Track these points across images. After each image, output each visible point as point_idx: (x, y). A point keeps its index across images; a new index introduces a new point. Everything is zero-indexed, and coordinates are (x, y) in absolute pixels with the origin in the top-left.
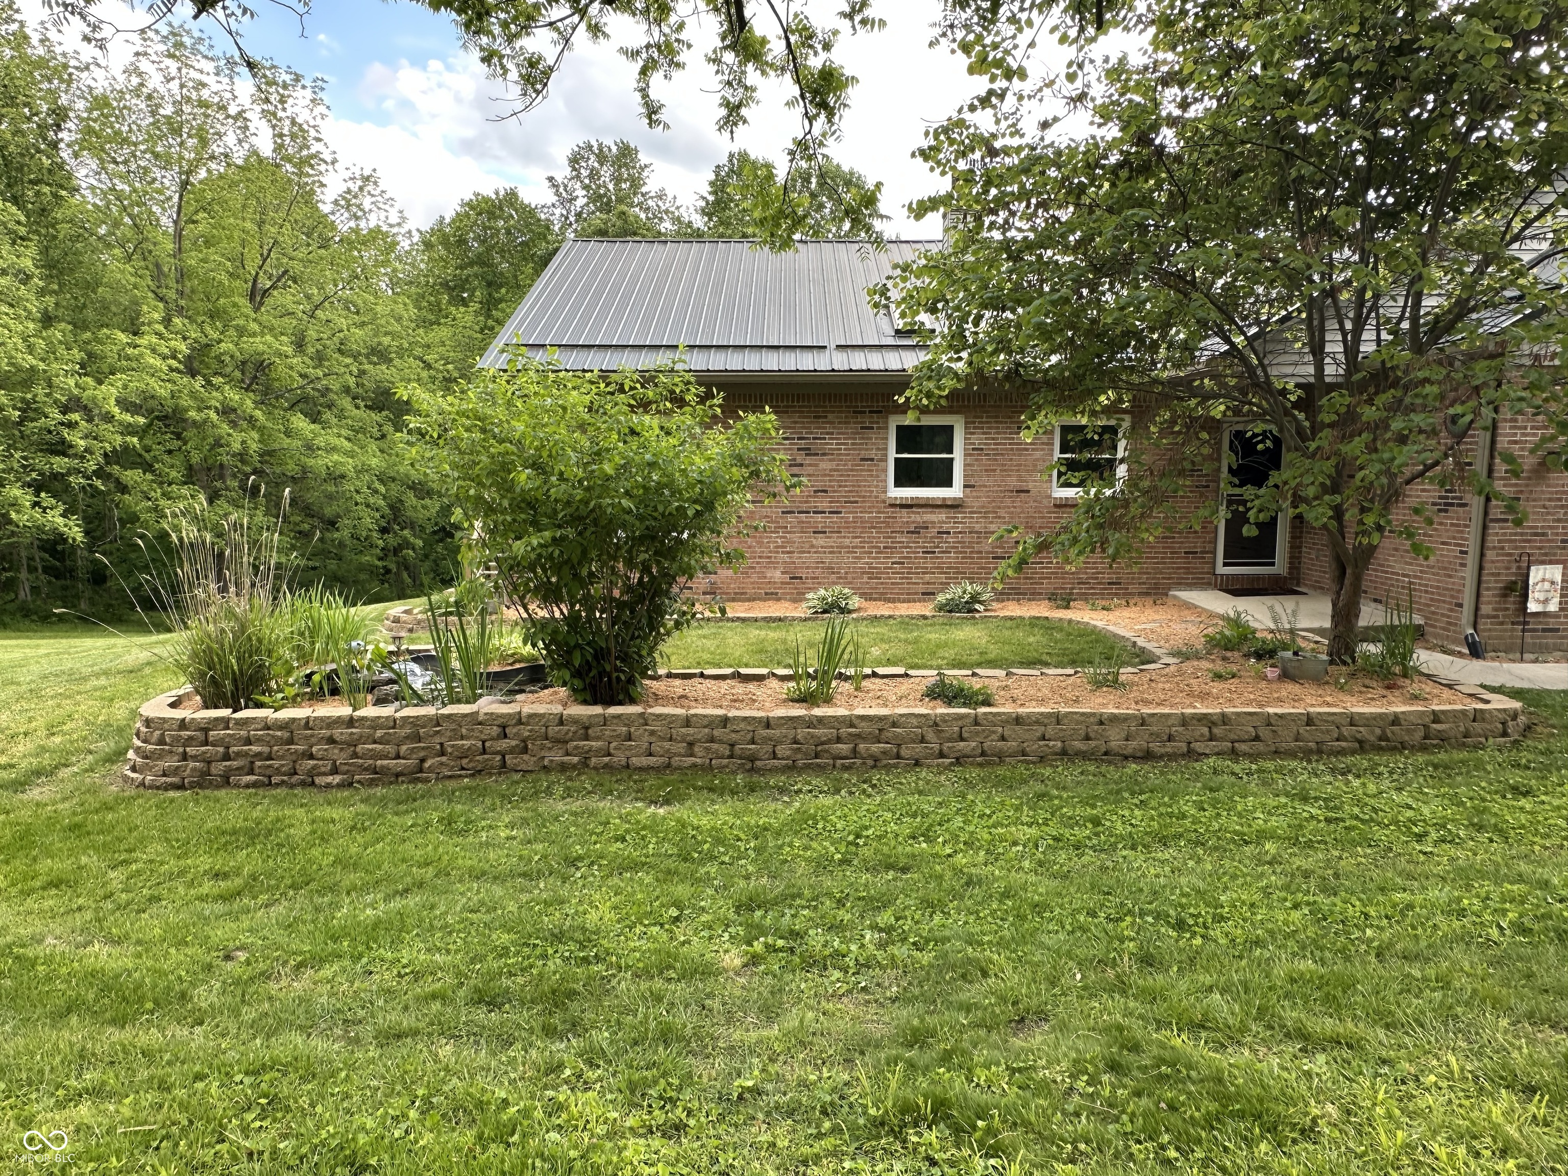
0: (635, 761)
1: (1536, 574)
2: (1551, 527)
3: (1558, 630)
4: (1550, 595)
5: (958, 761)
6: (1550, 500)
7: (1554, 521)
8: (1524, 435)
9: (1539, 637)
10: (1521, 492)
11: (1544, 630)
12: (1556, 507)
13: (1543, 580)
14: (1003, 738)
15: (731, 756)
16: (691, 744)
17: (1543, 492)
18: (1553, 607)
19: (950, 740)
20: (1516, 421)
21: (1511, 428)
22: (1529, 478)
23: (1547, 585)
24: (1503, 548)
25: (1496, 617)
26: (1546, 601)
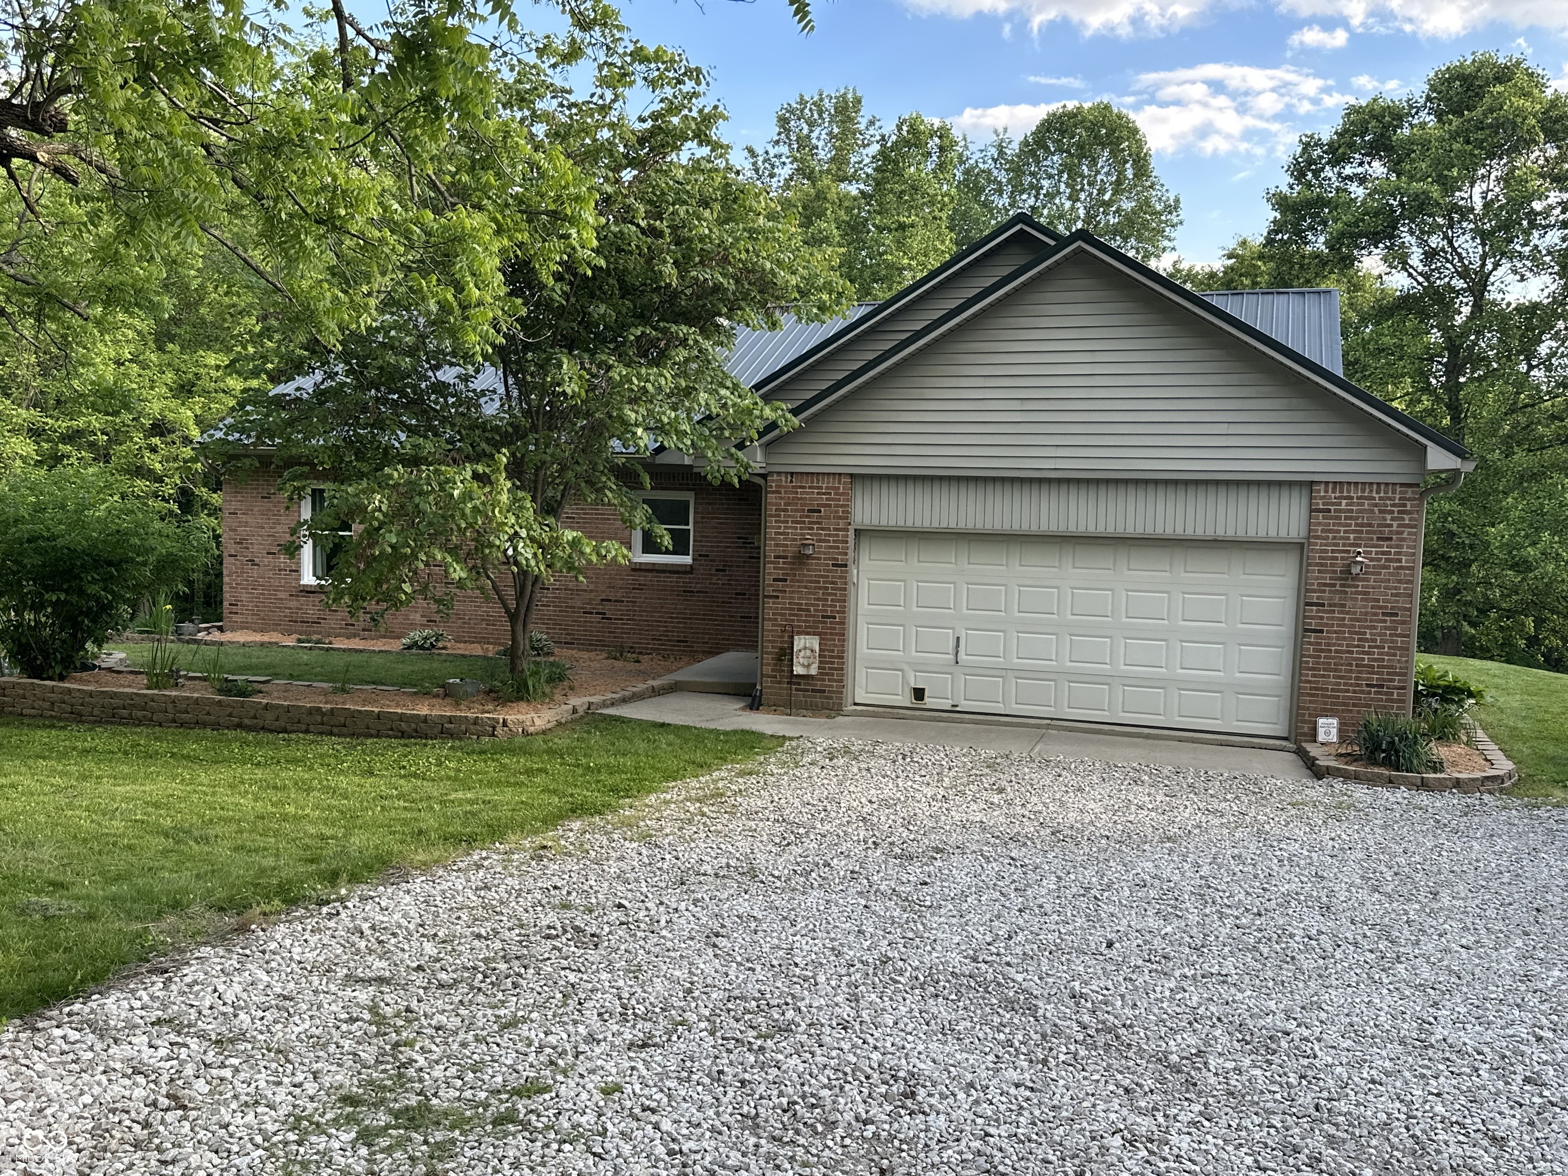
0: (25, 711)
1: (799, 642)
2: (813, 605)
3: (824, 691)
4: (811, 660)
5: (182, 725)
6: (811, 582)
7: (815, 599)
8: (786, 527)
9: (809, 696)
10: (787, 574)
11: (813, 691)
12: (815, 588)
13: (805, 648)
14: (208, 714)
15: (72, 713)
16: (53, 703)
17: (805, 576)
18: (814, 671)
19: (180, 712)
20: (779, 516)
21: (776, 522)
22: (793, 563)
23: (808, 653)
24: (776, 620)
25: (775, 677)
26: (808, 666)
